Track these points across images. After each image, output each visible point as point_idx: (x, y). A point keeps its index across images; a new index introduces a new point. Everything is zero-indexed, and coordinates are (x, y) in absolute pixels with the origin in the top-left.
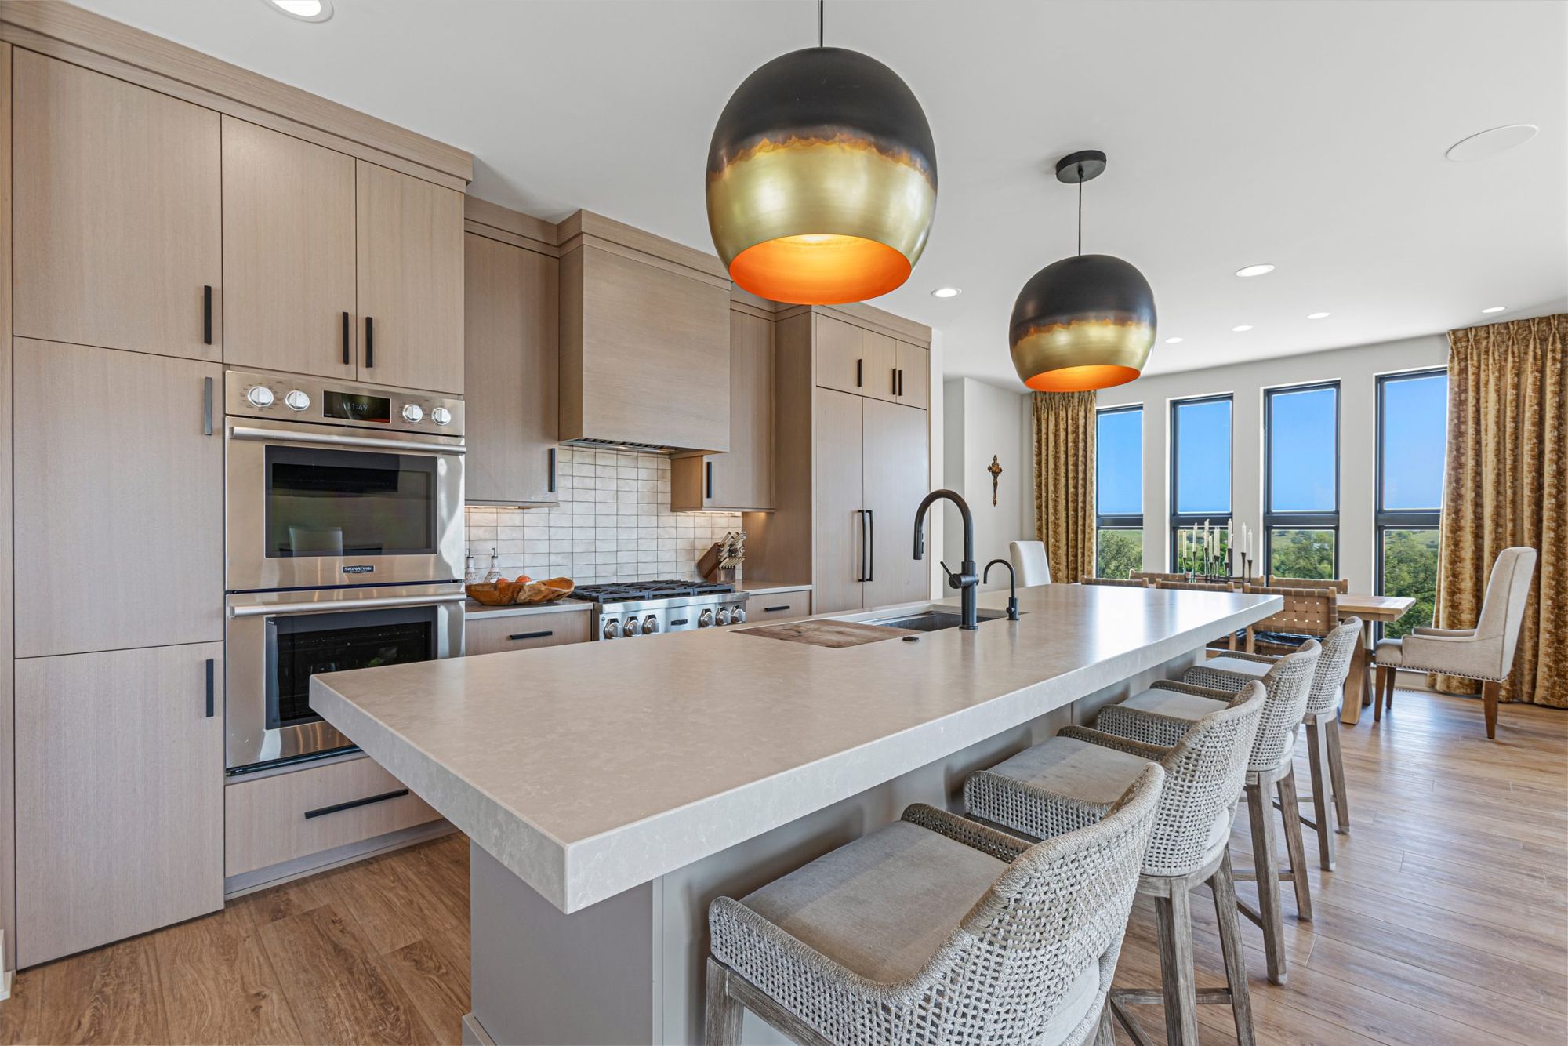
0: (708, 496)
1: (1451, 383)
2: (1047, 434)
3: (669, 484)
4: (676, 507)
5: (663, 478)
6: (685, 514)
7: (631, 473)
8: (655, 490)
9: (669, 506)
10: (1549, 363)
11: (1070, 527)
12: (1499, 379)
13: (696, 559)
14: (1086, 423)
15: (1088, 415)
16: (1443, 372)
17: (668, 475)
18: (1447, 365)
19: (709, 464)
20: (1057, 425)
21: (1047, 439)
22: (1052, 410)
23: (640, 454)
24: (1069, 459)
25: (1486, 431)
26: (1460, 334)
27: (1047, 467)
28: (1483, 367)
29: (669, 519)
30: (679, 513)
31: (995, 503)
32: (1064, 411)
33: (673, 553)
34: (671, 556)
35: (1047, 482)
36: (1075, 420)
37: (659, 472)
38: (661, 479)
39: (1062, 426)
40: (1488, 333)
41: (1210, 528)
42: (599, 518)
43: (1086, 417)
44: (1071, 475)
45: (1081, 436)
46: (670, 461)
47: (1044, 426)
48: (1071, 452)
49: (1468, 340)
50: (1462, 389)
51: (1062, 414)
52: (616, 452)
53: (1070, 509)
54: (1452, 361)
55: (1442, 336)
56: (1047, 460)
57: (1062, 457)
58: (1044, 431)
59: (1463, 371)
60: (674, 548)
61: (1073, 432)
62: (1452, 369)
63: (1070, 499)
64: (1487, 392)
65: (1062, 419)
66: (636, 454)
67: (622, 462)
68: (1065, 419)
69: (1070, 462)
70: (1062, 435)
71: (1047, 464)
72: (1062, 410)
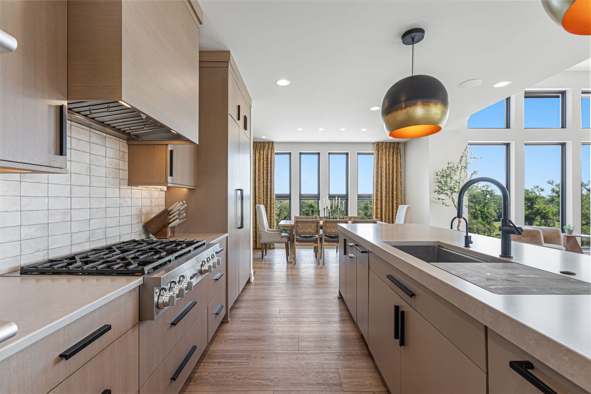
0: (171, 175)
1: (376, 157)
2: (255, 160)
3: (127, 163)
4: (132, 182)
5: (123, 158)
6: (137, 188)
7: (99, 150)
8: (118, 168)
9: (127, 181)
10: (395, 155)
11: (265, 199)
12: (385, 157)
13: (143, 221)
14: (271, 157)
15: (272, 154)
16: (373, 154)
17: (127, 156)
18: (374, 152)
19: (171, 152)
20: (260, 156)
21: (256, 162)
22: (257, 150)
23: (108, 135)
24: (264, 171)
25: (383, 172)
26: (377, 143)
27: (256, 174)
28: (382, 154)
29: (127, 190)
30: (133, 187)
32: (263, 152)
33: (129, 218)
34: (128, 220)
35: (256, 180)
36: (267, 156)
37: (121, 153)
38: (122, 159)
39: (262, 157)
40: (383, 144)
41: (337, 199)
42: (75, 189)
44: (265, 178)
45: (269, 162)
46: (127, 146)
48: (265, 168)
49: (379, 146)
50: (378, 159)
51: (262, 152)
52: (89, 129)
53: (265, 191)
55: (373, 143)
56: (256, 171)
57: (262, 170)
59: (378, 154)
60: (130, 214)
61: (266, 160)
63: (265, 188)
64: (383, 161)
65: (262, 155)
66: (105, 135)
67: (94, 139)
68: (263, 155)
70: (262, 161)
72: (262, 151)
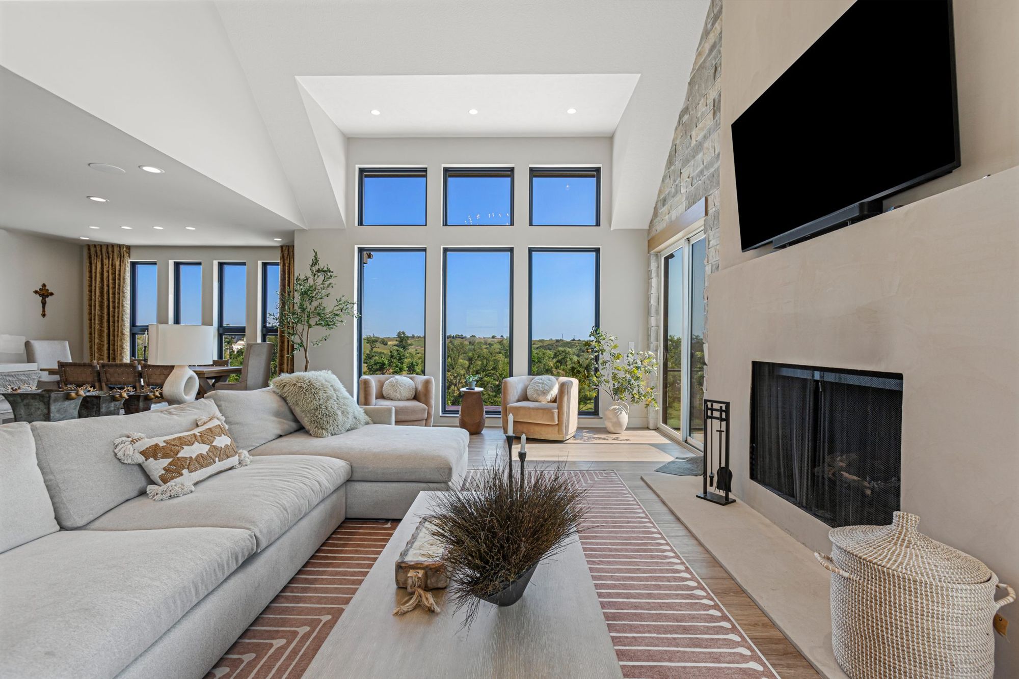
2: (96, 273)
11: (111, 332)
14: (120, 269)
18: (279, 261)
20: (102, 268)
21: (96, 276)
22: (99, 258)
24: (110, 290)
27: (95, 294)
31: (44, 315)
32: (107, 260)
35: (95, 304)
36: (113, 265)
39: (105, 268)
43: (120, 265)
44: (111, 300)
47: (94, 268)
48: (111, 286)
50: (284, 271)
54: (281, 260)
55: (277, 248)
56: (95, 290)
57: (106, 288)
58: (93, 271)
59: (284, 265)
62: (281, 262)
63: (111, 315)
68: (107, 265)
69: (111, 292)
70: (106, 275)
71: (95, 292)
